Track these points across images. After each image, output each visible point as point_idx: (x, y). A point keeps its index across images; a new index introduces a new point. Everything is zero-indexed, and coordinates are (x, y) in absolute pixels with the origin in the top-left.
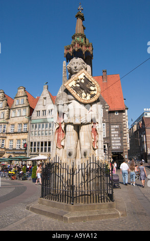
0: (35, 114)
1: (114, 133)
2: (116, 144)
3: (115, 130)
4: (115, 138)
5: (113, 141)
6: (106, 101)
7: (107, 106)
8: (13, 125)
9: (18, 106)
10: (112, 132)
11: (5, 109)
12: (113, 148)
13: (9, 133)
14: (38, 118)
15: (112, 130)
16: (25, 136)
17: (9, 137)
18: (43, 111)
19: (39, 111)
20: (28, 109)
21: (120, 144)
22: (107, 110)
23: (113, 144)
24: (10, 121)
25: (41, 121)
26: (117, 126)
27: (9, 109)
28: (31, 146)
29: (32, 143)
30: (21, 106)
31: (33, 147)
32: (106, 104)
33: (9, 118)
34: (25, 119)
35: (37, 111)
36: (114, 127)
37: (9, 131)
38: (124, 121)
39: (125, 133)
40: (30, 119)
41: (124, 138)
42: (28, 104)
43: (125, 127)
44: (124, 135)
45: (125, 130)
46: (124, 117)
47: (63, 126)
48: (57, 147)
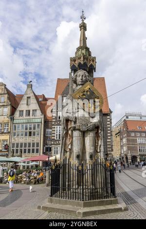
14: (21, 118)
16: (6, 137)
18: (26, 111)
19: (23, 111)
20: (9, 108)
25: (25, 121)
28: (13, 147)
29: (14, 144)
30: (1, 104)
31: (15, 148)
34: (6, 119)
35: (20, 111)
38: (108, 124)
39: (109, 136)
40: (12, 119)
41: (108, 140)
42: (10, 103)
43: (109, 130)
44: (109, 137)
45: (109, 133)
46: (109, 120)
47: (70, 132)
48: (64, 150)
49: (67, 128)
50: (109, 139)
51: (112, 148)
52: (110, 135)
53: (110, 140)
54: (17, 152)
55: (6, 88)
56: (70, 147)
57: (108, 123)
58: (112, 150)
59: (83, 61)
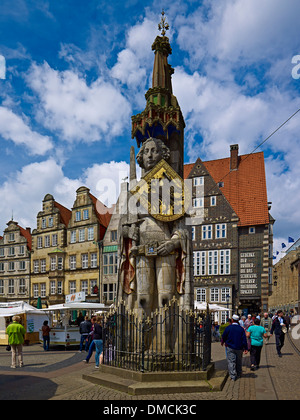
0: (108, 236)
1: (246, 266)
2: (248, 287)
3: (248, 262)
4: (247, 276)
5: (242, 281)
6: (234, 208)
7: (235, 217)
8: (74, 256)
9: (80, 224)
10: (242, 266)
11: (57, 229)
12: (243, 292)
13: (69, 271)
14: (113, 243)
15: (242, 260)
16: (94, 275)
17: (68, 277)
19: (116, 231)
20: (95, 227)
21: (255, 286)
22: (235, 226)
23: (242, 287)
24: (68, 250)
26: (251, 255)
27: (65, 230)
28: (105, 290)
29: (105, 286)
30: (84, 223)
31: (108, 292)
32: (234, 214)
33: (65, 245)
34: (94, 246)
35: (112, 232)
36: (246, 255)
37: (68, 267)
38: (265, 245)
39: (266, 267)
40: (101, 246)
41: (263, 275)
42: (96, 220)
43: (266, 256)
44: (265, 270)
45: (266, 261)
46: (266, 237)
47: (131, 260)
48: (124, 292)
49: (127, 253)
50: (266, 272)
51: (269, 288)
52: (267, 264)
53: (267, 275)
54: (111, 298)
55: (89, 194)
56: (132, 286)
57: (265, 242)
58: (270, 293)
59: (153, 118)
